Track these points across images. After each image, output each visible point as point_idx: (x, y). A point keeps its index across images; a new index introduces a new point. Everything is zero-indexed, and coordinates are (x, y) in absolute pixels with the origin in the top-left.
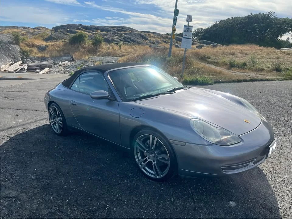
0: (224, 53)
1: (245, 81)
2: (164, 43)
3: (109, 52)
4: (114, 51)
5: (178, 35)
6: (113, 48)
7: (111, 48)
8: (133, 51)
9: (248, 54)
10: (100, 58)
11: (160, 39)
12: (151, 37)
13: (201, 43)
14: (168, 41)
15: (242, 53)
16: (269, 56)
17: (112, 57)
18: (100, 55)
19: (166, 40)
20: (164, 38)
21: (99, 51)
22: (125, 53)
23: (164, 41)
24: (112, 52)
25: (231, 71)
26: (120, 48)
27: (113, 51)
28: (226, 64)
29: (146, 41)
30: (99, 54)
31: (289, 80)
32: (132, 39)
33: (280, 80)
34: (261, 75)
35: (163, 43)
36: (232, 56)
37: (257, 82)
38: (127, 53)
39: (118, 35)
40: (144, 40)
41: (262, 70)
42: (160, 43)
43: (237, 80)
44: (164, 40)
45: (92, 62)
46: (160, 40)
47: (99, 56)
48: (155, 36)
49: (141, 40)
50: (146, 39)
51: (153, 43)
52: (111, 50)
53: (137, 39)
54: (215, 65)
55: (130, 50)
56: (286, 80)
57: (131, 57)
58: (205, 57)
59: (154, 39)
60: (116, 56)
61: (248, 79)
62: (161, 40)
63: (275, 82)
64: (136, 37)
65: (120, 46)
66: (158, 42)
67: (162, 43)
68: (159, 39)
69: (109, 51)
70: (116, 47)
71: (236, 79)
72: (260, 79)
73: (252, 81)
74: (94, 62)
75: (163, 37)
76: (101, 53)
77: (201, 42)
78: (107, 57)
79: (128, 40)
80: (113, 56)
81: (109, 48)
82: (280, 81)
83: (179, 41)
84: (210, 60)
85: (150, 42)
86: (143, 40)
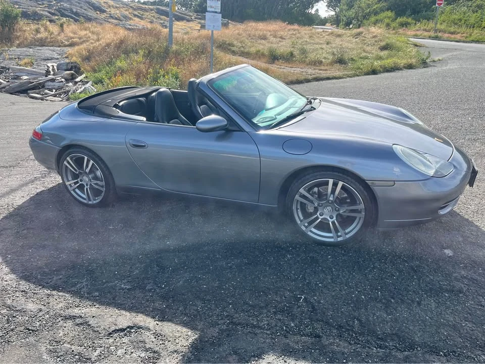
0: (249, 37)
1: (308, 81)
2: (137, 19)
3: (41, 39)
4: (51, 35)
5: (151, 3)
6: (46, 29)
7: (42, 29)
8: (90, 35)
9: (284, 37)
10: (26, 51)
11: (128, 10)
12: (109, 7)
13: (200, 19)
14: (142, 15)
15: (275, 37)
16: (313, 40)
17: (52, 48)
18: (23, 45)
19: (139, 13)
20: (135, 10)
21: (18, 38)
22: (75, 40)
23: (135, 16)
24: (47, 38)
25: (275, 66)
26: (62, 30)
27: (49, 37)
28: (263, 55)
29: (103, 16)
30: (18, 42)
31: (360, 76)
32: (74, 10)
33: (350, 77)
34: (321, 70)
35: (135, 18)
36: (263, 41)
37: (324, 82)
38: (80, 38)
39: (43, 4)
40: (98, 12)
41: (321, 63)
42: (130, 19)
43: (297, 80)
44: (136, 13)
45: (11, 59)
46: (127, 13)
47: (19, 46)
48: (118, 6)
49: (92, 13)
50: (103, 11)
51: (116, 19)
52: (43, 35)
53: (85, 12)
54: (247, 58)
55: (83, 33)
56: (358, 76)
57: (94, 48)
58: (225, 43)
59: (118, 12)
60: (57, 44)
61: (310, 77)
62: (129, 13)
63: (345, 79)
64: (81, 7)
65: (62, 26)
66: (126, 17)
67: (133, 20)
68: (126, 10)
69: (39, 36)
70: (54, 29)
71: (294, 78)
72: (325, 77)
73: (316, 81)
74: (16, 59)
75: (131, 7)
76: (23, 41)
77: (200, 17)
78: (40, 48)
79: (66, 13)
80: (52, 46)
81: (38, 31)
82: (351, 79)
83: (162, 15)
84: (233, 49)
85: (112, 17)
86: (97, 14)
